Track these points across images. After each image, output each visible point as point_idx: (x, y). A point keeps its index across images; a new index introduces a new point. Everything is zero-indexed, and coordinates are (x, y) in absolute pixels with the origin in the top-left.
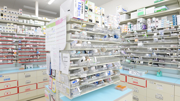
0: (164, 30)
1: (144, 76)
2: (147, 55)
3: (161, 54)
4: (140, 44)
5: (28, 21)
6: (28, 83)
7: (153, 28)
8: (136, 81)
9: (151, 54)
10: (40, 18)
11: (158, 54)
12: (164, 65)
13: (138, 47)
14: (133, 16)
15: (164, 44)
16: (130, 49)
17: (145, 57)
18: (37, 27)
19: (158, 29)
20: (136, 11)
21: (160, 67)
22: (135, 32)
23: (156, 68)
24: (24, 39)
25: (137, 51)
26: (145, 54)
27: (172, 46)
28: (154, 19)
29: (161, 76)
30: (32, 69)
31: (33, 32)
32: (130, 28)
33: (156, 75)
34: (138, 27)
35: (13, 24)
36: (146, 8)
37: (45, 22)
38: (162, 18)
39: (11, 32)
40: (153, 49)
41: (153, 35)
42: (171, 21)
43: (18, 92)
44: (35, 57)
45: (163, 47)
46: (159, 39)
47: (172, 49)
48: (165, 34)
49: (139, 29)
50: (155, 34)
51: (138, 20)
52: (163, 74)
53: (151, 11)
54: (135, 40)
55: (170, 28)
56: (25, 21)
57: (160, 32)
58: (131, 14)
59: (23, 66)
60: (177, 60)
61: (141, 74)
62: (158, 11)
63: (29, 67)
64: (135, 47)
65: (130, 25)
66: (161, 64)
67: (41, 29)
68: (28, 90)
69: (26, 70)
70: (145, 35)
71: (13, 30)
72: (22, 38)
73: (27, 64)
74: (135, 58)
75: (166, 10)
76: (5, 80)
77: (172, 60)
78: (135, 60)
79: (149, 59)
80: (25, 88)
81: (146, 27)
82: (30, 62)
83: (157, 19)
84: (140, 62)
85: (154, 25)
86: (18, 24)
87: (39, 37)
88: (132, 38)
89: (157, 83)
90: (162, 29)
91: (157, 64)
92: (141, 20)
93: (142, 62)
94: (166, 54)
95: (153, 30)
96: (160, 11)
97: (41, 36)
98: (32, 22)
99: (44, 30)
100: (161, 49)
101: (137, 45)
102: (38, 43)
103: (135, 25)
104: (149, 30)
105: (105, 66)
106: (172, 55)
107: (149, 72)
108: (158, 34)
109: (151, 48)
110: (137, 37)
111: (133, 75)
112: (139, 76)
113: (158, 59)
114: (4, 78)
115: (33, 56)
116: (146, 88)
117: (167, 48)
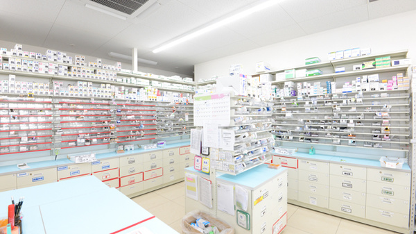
0: (317, 98)
1: (294, 154)
2: (298, 129)
3: (314, 128)
4: (289, 115)
5: (129, 80)
6: (132, 173)
7: (304, 95)
8: (285, 162)
9: (303, 128)
10: (143, 74)
11: (310, 127)
12: (317, 140)
13: (286, 118)
14: (279, 78)
15: (317, 115)
16: (276, 120)
17: (295, 130)
18: (140, 87)
19: (311, 97)
20: (283, 71)
21: (313, 143)
22: (282, 98)
23: (308, 144)
24: (124, 107)
25: (284, 123)
26: (294, 127)
27: (326, 118)
28: (305, 84)
29: (314, 154)
30: (133, 152)
31: (135, 96)
32: (274, 93)
33: (308, 153)
34: (285, 93)
35: (109, 85)
36: (296, 69)
37: (150, 79)
38: (315, 83)
39: (108, 98)
40: (305, 121)
41: (304, 103)
42: (324, 88)
43: (120, 186)
44: (137, 133)
45: (316, 118)
46: (312, 109)
47: (326, 121)
48: (318, 103)
49: (288, 95)
50: (307, 103)
51: (286, 84)
52: (317, 152)
53: (302, 74)
54: (283, 109)
55: (324, 96)
56: (125, 79)
57: (312, 100)
58: (277, 74)
59: (121, 148)
60: (331, 134)
61: (290, 152)
62: (309, 75)
63: (129, 149)
64: (282, 118)
65: (276, 88)
66: (314, 140)
67: (144, 91)
68: (132, 182)
69: (126, 153)
70: (295, 103)
71: (110, 94)
72: (122, 106)
73: (127, 144)
74: (282, 132)
75: (319, 74)
76: (103, 168)
77: (326, 134)
78: (282, 134)
79: (300, 133)
80: (129, 179)
81: (295, 93)
82: (130, 141)
83: (309, 85)
84: (288, 137)
85: (305, 91)
86: (116, 85)
87: (144, 103)
88: (279, 106)
89: (310, 162)
90: (315, 97)
91: (310, 140)
92: (290, 84)
93: (291, 138)
94: (319, 127)
95: (304, 98)
96: (312, 75)
97: (145, 102)
98: (134, 82)
99: (149, 92)
100: (313, 121)
101: (284, 116)
102: (141, 113)
103: (282, 90)
104: (300, 97)
105: (259, 142)
106: (326, 128)
107: (300, 150)
108: (310, 103)
109: (302, 120)
110: (285, 105)
111: (281, 154)
112: (288, 154)
113: (311, 134)
114: (103, 165)
115: (134, 131)
116: (297, 170)
117: (321, 120)
